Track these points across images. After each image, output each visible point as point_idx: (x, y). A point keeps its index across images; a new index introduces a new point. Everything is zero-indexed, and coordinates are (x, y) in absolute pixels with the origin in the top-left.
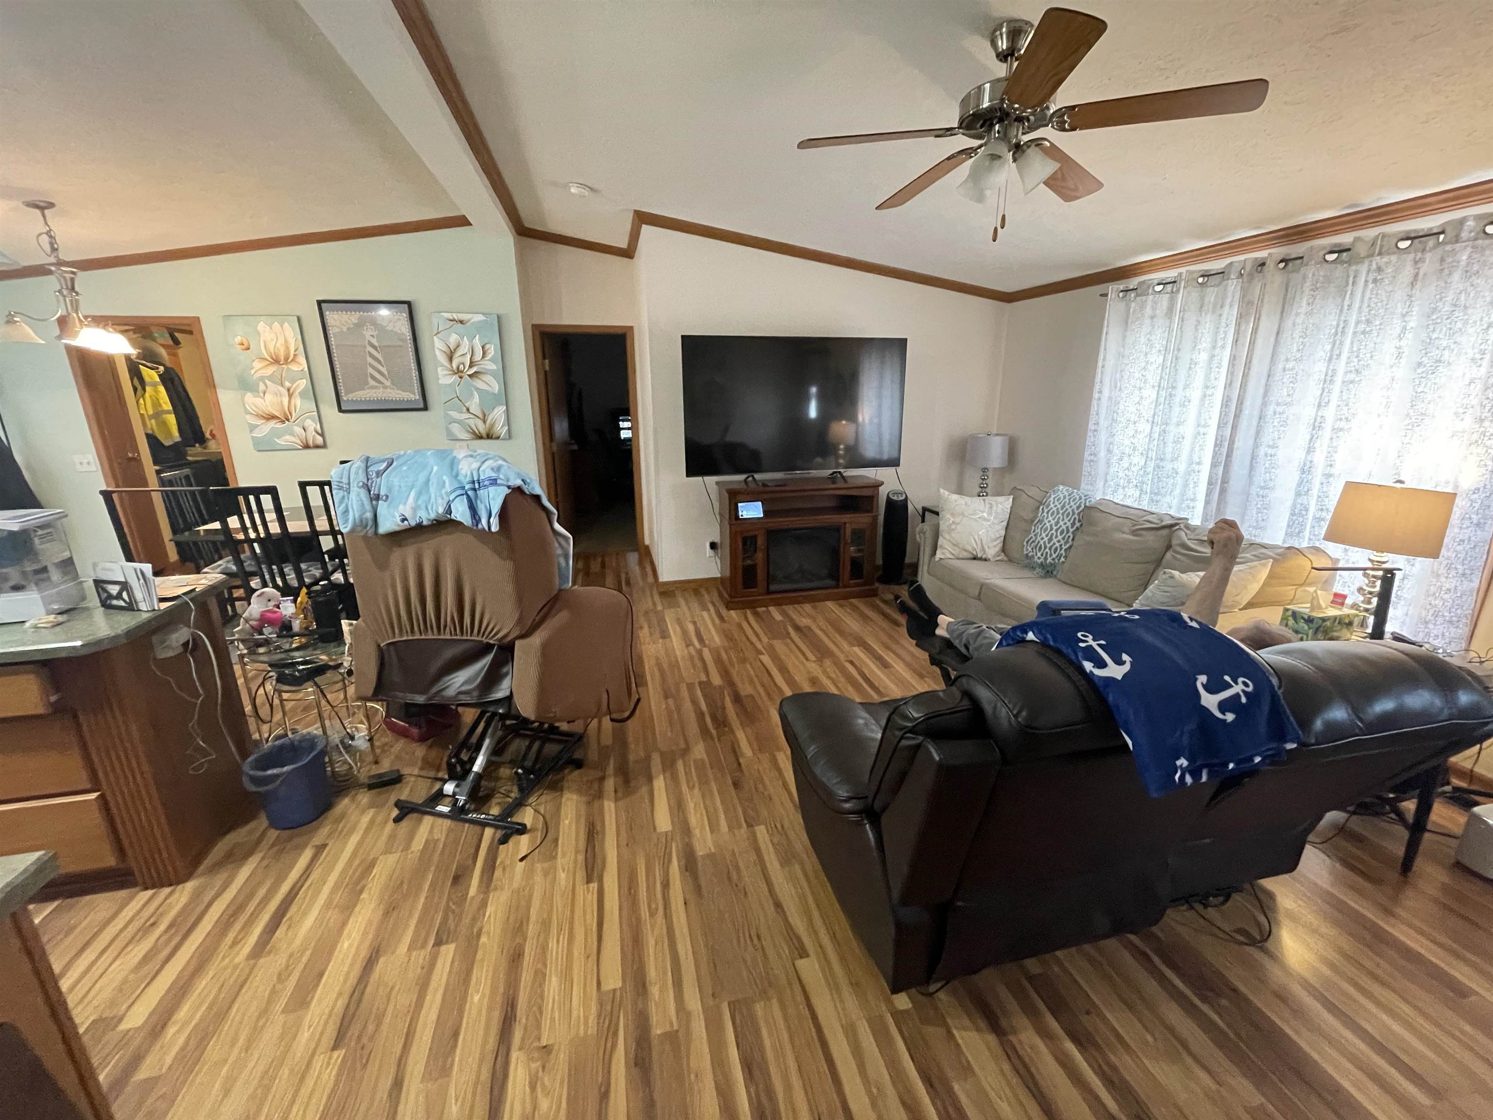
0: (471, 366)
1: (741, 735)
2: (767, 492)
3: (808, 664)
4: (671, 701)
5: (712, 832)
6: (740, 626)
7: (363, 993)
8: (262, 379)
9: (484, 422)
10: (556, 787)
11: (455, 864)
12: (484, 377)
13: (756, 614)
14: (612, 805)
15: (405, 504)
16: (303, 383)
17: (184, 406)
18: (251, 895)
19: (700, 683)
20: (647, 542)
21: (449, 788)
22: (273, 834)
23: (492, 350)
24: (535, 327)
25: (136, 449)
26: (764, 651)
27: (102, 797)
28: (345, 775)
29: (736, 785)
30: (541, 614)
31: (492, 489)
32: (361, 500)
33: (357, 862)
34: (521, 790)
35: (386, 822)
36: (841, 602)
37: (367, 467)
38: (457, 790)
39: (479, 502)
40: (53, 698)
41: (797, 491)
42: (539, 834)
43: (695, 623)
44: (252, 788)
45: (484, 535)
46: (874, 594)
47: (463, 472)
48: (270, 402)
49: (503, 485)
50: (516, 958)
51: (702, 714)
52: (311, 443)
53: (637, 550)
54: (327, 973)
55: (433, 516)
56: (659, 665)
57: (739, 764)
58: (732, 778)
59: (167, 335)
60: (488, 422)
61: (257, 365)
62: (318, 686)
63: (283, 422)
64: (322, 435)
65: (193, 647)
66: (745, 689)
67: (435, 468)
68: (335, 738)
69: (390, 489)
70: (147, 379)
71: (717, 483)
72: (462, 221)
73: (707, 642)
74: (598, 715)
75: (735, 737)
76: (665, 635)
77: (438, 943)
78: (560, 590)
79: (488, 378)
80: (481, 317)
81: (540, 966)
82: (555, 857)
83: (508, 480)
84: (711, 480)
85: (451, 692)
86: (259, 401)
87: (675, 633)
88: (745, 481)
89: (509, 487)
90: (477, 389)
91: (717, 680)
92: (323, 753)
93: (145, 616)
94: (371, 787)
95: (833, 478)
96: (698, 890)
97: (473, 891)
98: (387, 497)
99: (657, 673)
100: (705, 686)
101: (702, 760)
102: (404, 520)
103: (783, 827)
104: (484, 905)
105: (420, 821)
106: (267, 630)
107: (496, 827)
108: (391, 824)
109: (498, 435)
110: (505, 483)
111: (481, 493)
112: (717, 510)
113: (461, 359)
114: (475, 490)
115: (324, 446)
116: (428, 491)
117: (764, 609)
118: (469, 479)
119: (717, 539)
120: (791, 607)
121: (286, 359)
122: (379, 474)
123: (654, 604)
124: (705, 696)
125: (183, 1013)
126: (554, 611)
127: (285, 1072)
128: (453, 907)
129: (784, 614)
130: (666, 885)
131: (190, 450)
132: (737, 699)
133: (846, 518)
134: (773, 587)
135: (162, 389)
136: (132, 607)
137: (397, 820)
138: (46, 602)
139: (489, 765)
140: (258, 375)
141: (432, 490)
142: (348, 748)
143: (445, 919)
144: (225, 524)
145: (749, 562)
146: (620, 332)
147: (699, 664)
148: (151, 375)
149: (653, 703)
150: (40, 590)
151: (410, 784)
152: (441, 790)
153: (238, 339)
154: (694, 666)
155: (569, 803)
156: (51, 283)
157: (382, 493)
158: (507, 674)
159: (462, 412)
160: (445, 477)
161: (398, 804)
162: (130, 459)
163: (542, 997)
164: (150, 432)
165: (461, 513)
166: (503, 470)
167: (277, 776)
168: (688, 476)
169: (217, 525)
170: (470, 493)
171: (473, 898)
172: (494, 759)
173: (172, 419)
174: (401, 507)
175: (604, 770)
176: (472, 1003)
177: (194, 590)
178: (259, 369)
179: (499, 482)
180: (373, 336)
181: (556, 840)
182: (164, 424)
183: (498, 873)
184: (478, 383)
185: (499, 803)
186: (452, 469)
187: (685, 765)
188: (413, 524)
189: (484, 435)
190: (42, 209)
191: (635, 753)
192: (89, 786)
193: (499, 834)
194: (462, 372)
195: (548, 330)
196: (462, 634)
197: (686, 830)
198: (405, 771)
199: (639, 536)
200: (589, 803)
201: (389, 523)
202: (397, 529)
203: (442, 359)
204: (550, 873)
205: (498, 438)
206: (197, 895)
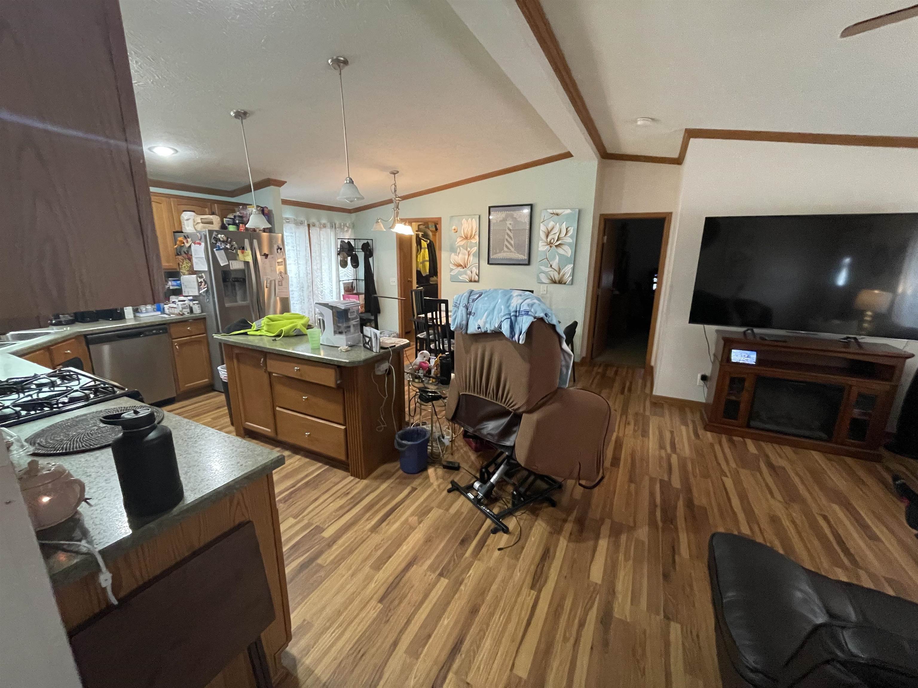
0: (557, 240)
1: (683, 538)
2: (763, 345)
3: (772, 501)
4: (633, 486)
5: (632, 604)
6: (712, 445)
7: (401, 579)
8: (459, 246)
9: (559, 274)
10: (535, 513)
11: (466, 531)
12: (563, 247)
13: (731, 442)
14: (565, 543)
15: (481, 319)
16: (475, 249)
17: (433, 258)
18: (381, 499)
19: (661, 481)
20: (653, 364)
21: (477, 485)
22: (401, 472)
23: (571, 231)
24: (602, 215)
25: (411, 277)
26: (728, 474)
27: (346, 429)
28: (436, 455)
29: (666, 576)
30: (542, 401)
31: (525, 317)
32: (462, 314)
33: (424, 505)
34: (513, 504)
35: (444, 490)
36: (831, 456)
37: (470, 296)
38: (480, 488)
39: (516, 324)
40: (339, 382)
41: (795, 348)
42: (515, 538)
43: (672, 432)
44: (396, 447)
45: (516, 344)
46: (878, 459)
47: (512, 305)
48: (459, 258)
49: (532, 316)
50: (474, 611)
51: (656, 506)
52: (473, 280)
53: (644, 368)
54: (393, 557)
55: (492, 328)
56: (633, 456)
57: (674, 561)
58: (664, 570)
59: (434, 227)
60: (561, 274)
61: (459, 240)
62: (433, 406)
63: (464, 268)
64: (478, 276)
65: (389, 372)
66: (700, 500)
67: (500, 300)
68: (437, 434)
69: (476, 309)
70: (423, 246)
71: (717, 331)
72: (568, 155)
73: (678, 450)
74: (570, 477)
75: (678, 537)
76: (645, 434)
77: (441, 575)
78: (558, 388)
79: (566, 247)
80: (568, 211)
81: (485, 626)
82: (518, 559)
83: (536, 313)
84: (712, 329)
85: (485, 432)
86: (456, 257)
87: (653, 434)
88: (744, 333)
89: (535, 318)
90: (559, 254)
91: (676, 483)
92: (428, 441)
93: (374, 354)
94: (445, 467)
95: (846, 343)
96: (606, 643)
97: (468, 553)
98: (474, 313)
99: (629, 461)
100: (665, 485)
101: (643, 543)
102: (479, 328)
103: (698, 636)
104: (469, 567)
105: (459, 497)
106: (421, 371)
107: (493, 521)
108: (445, 492)
109: (565, 281)
110: (533, 315)
111: (519, 319)
112: (713, 351)
113: (553, 236)
114: (516, 316)
115: (477, 281)
116: (493, 314)
117: (741, 439)
118: (514, 309)
119: (708, 373)
120: (770, 445)
121: (470, 237)
122: (474, 301)
123: (644, 410)
124: (662, 493)
125: (340, 542)
126: (551, 402)
127: (358, 599)
128: (456, 557)
129: (759, 448)
130: (582, 625)
131: (432, 279)
132: (690, 504)
133: (853, 381)
134: (753, 423)
135: (427, 250)
136: (371, 349)
137: (449, 491)
138: (347, 340)
139: (500, 482)
140: (458, 245)
141: (496, 312)
142: (441, 442)
143: (449, 563)
144: (426, 316)
145: (733, 398)
146: (662, 216)
147: (665, 465)
148: (424, 244)
149: (618, 481)
150: (346, 335)
151: (462, 474)
152: (473, 484)
153: (454, 227)
154: (661, 466)
155: (539, 527)
156: (392, 206)
157: (473, 312)
158: (515, 432)
159: (548, 267)
160: (502, 307)
161: (453, 482)
162: (408, 281)
163: (478, 647)
164: (419, 269)
165: (505, 329)
166: (534, 306)
167: (406, 445)
168: (690, 322)
169: (423, 316)
170: (513, 318)
171: (466, 558)
172: (505, 478)
173: (427, 264)
174: (479, 320)
175: (568, 515)
176: (442, 624)
177: (395, 346)
178: (460, 242)
179: (530, 313)
180: (510, 224)
181: (523, 548)
182: (424, 266)
183: (484, 550)
184: (560, 251)
185: (500, 507)
186: (507, 302)
187: (628, 539)
188: (483, 331)
189: (557, 282)
190: (394, 174)
191: (595, 513)
192: (343, 423)
193: (493, 526)
194: (552, 244)
195: (609, 217)
196: (496, 400)
197: (612, 592)
198: (463, 465)
199: (648, 357)
200: (551, 533)
201: (472, 329)
202: (475, 332)
203: (543, 236)
204: (512, 568)
205: (565, 284)
206: (367, 487)
